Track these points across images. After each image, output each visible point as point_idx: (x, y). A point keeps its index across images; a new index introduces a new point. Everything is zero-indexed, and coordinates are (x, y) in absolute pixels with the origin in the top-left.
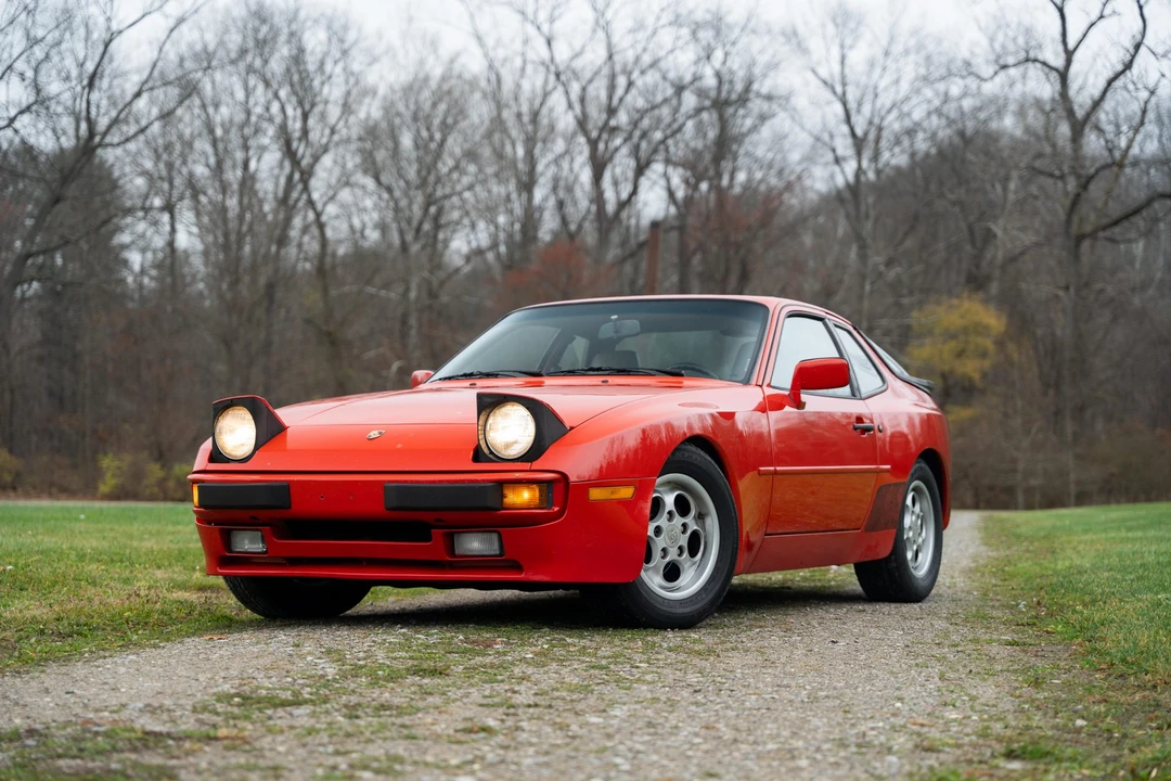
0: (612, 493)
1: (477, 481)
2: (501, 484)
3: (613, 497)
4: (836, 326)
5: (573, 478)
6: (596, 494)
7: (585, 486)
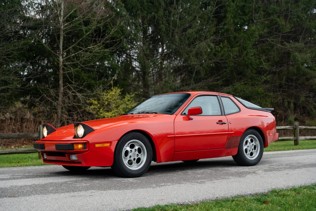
0: (102, 145)
1: (68, 143)
2: (73, 144)
3: (104, 146)
4: (221, 97)
5: (90, 142)
6: (97, 146)
7: (94, 144)
